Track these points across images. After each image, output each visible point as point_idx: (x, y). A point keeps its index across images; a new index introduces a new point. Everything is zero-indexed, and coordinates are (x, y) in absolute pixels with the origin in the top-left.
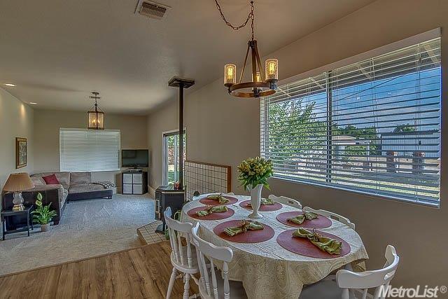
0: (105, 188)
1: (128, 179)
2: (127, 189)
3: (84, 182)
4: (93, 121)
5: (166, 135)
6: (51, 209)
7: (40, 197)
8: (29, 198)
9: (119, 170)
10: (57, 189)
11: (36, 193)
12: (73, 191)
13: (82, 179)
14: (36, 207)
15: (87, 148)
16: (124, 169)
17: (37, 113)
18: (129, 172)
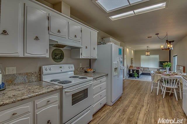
5: (174, 56)
6: (137, 74)
7: (135, 71)
8: (133, 71)
9: (158, 68)
11: (134, 70)
12: (143, 72)
13: (146, 69)
14: (134, 73)
16: (160, 68)
17: (136, 52)
18: (162, 69)
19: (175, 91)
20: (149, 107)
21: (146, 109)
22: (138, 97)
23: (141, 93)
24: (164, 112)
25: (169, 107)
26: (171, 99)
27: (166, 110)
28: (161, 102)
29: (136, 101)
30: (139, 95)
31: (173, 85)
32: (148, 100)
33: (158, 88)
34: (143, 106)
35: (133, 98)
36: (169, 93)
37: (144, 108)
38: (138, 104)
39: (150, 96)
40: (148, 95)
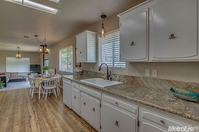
0: (23, 77)
4: (17, 55)
6: (3, 82)
9: (29, 72)
12: (11, 79)
13: (14, 75)
15: (17, 64)
16: (31, 71)
19: (55, 90)
20: (38, 115)
21: (35, 119)
22: (19, 110)
23: (21, 103)
24: (52, 112)
25: (53, 105)
26: (52, 99)
27: (53, 109)
28: (46, 105)
29: (18, 115)
30: (19, 107)
31: (51, 86)
32: (33, 108)
33: (40, 92)
34: (30, 117)
35: (13, 113)
36: (49, 93)
37: (33, 118)
38: (23, 117)
39: (32, 103)
40: (29, 103)
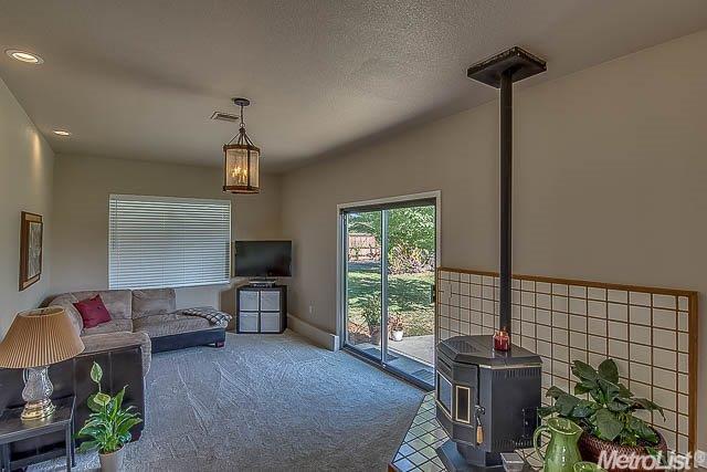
0: (212, 324)
1: (249, 300)
2: (248, 322)
3: (161, 312)
5: (344, 211)
9: (227, 282)
10: (139, 346)
11: (86, 363)
16: (240, 280)
18: (248, 287)
